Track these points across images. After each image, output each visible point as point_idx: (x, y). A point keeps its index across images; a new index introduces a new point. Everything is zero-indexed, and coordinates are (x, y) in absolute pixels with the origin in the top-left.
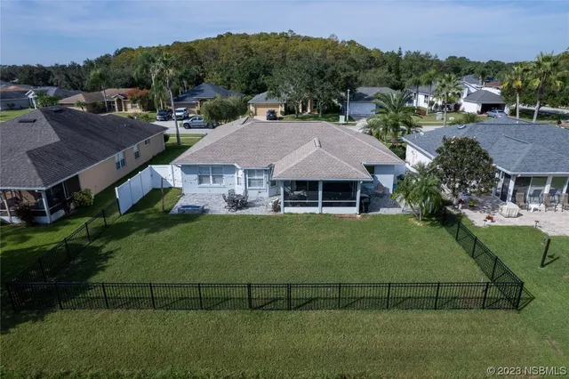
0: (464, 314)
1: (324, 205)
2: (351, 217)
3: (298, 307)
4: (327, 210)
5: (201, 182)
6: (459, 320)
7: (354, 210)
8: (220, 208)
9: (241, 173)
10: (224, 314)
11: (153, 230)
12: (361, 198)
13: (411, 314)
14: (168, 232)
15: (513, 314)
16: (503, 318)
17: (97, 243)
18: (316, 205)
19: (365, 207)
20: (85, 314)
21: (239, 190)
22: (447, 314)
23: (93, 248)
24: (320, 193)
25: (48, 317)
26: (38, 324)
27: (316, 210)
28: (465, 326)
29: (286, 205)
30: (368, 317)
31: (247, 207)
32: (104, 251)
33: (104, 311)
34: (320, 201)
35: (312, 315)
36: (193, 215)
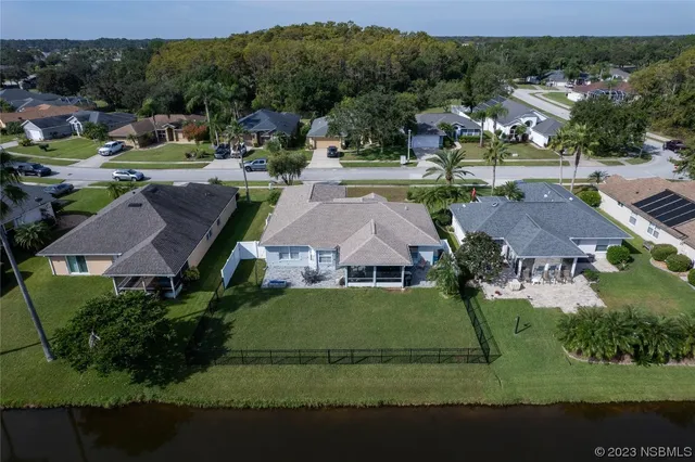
0: (456, 366)
1: (377, 281)
2: (398, 290)
3: (357, 363)
4: (380, 285)
5: (281, 257)
6: (451, 370)
7: (400, 284)
8: (299, 283)
9: (313, 252)
11: (254, 304)
12: (405, 276)
13: (424, 366)
14: (265, 306)
15: (485, 366)
17: (217, 315)
18: (372, 281)
19: (408, 283)
20: (230, 368)
21: (313, 265)
22: (446, 366)
23: (215, 319)
24: (375, 273)
25: (210, 369)
26: (205, 374)
27: (372, 285)
29: (349, 281)
30: (398, 368)
31: (320, 281)
32: (225, 322)
33: (241, 366)
34: (374, 278)
35: (365, 367)
36: (279, 289)
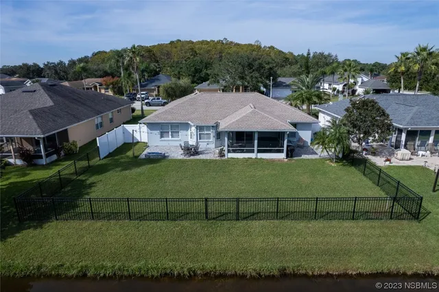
0: (376, 223)
1: (259, 151)
2: (279, 160)
3: (245, 218)
4: (261, 156)
5: (162, 137)
6: (372, 227)
7: (282, 156)
8: (178, 155)
9: (193, 129)
10: (186, 223)
11: (126, 169)
13: (335, 223)
15: (415, 223)
16: (408, 226)
17: (82, 177)
18: (252, 151)
20: (74, 224)
21: (192, 142)
22: (362, 223)
23: (79, 180)
24: (256, 142)
25: (46, 226)
26: (38, 230)
27: (252, 156)
28: (378, 232)
29: (229, 151)
30: (301, 225)
31: (199, 154)
32: (88, 182)
33: (89, 222)
34: (256, 148)
35: (256, 224)
36: (157, 159)
